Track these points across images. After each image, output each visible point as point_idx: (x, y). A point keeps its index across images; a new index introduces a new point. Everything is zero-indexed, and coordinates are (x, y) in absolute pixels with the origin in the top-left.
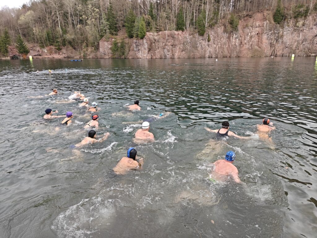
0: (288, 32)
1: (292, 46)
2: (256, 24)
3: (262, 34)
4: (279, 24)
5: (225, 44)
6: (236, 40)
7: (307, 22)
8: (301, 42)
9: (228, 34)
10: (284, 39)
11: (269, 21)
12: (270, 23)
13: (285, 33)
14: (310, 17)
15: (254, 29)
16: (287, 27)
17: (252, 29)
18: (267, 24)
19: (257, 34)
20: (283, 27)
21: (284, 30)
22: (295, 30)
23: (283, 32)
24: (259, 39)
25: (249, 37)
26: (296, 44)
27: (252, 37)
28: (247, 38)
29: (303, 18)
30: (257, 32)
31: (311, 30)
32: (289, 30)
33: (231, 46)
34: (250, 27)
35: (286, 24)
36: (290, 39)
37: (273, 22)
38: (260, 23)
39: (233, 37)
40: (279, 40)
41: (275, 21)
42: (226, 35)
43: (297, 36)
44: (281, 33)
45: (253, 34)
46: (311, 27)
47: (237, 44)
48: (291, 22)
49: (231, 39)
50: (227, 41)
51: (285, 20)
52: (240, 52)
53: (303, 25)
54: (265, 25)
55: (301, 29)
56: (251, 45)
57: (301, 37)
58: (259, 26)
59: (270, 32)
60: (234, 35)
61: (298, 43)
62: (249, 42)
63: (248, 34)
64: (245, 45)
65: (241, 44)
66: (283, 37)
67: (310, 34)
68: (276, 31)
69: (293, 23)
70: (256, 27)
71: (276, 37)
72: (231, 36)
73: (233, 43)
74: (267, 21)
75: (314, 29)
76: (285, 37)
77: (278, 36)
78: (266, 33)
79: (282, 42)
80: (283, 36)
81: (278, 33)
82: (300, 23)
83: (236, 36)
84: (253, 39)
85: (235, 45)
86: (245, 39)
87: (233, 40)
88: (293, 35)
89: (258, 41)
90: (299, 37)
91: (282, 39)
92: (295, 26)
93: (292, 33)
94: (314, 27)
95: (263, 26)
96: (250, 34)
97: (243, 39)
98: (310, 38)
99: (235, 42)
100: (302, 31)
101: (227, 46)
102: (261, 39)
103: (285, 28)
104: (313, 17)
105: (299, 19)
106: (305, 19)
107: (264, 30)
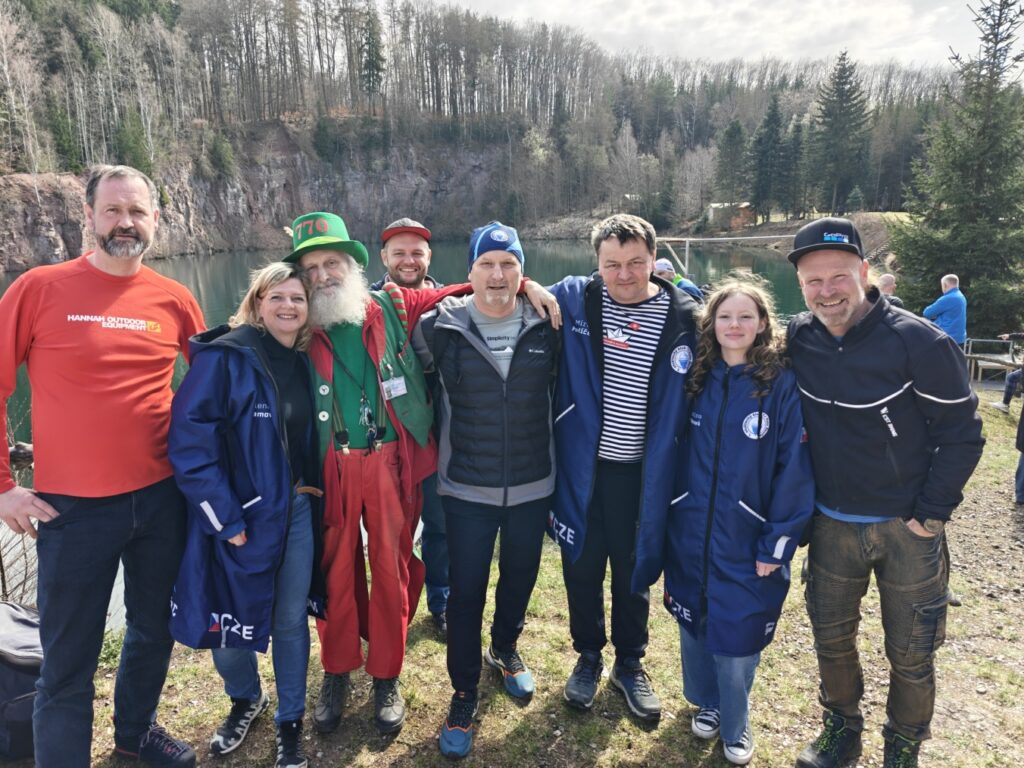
0: (356, 182)
1: (371, 218)
2: (274, 159)
3: (296, 185)
4: (329, 161)
5: (206, 211)
6: (237, 202)
7: (393, 162)
8: (388, 207)
9: (208, 185)
10: (349, 199)
11: (306, 153)
12: (311, 158)
13: (349, 185)
14: (395, 149)
15: (273, 171)
16: (350, 171)
17: (270, 172)
18: (303, 160)
19: (285, 185)
20: (341, 171)
21: (346, 177)
22: (369, 179)
23: (344, 184)
24: (292, 200)
25: (265, 194)
26: (378, 212)
27: (273, 192)
28: (262, 197)
29: (381, 150)
30: (284, 182)
31: (404, 181)
32: (356, 179)
33: (224, 219)
34: (263, 167)
35: (346, 162)
36: (363, 200)
37: (316, 157)
38: (284, 157)
39: (225, 192)
40: (339, 201)
41: (321, 153)
42: (202, 186)
43: (378, 194)
44: (339, 185)
45: (275, 184)
46: (402, 173)
47: (241, 212)
48: (357, 159)
49: (222, 198)
50: (209, 204)
51: (341, 152)
52: (254, 234)
53: (386, 167)
54: (299, 163)
55: (383, 177)
56: (277, 215)
57: (386, 196)
58: (284, 165)
59: (317, 183)
60: (227, 187)
61: (384, 210)
62: (270, 208)
63: (263, 186)
64: (261, 217)
65: (252, 212)
66: (346, 197)
67: (403, 189)
68: (328, 181)
69: (361, 160)
70: (278, 168)
71: (330, 196)
72: (221, 190)
73: (230, 211)
74: (303, 154)
75: (409, 178)
76: (351, 196)
77: (335, 192)
78: (307, 184)
79: (347, 207)
80: (347, 192)
81: (334, 186)
82: (378, 163)
83: (235, 190)
84: (278, 199)
85: (236, 214)
86: (256, 199)
87: (229, 202)
88: (370, 191)
89: (292, 205)
90: (381, 194)
91: (346, 201)
92: (368, 170)
93: (365, 186)
94: (408, 173)
95: (295, 166)
96: (268, 186)
97: (251, 197)
98: (406, 198)
99: (236, 207)
100: (386, 181)
101: (214, 218)
102: (298, 200)
103: (346, 173)
104: (400, 150)
105: (373, 153)
106: (386, 153)
107: (299, 177)
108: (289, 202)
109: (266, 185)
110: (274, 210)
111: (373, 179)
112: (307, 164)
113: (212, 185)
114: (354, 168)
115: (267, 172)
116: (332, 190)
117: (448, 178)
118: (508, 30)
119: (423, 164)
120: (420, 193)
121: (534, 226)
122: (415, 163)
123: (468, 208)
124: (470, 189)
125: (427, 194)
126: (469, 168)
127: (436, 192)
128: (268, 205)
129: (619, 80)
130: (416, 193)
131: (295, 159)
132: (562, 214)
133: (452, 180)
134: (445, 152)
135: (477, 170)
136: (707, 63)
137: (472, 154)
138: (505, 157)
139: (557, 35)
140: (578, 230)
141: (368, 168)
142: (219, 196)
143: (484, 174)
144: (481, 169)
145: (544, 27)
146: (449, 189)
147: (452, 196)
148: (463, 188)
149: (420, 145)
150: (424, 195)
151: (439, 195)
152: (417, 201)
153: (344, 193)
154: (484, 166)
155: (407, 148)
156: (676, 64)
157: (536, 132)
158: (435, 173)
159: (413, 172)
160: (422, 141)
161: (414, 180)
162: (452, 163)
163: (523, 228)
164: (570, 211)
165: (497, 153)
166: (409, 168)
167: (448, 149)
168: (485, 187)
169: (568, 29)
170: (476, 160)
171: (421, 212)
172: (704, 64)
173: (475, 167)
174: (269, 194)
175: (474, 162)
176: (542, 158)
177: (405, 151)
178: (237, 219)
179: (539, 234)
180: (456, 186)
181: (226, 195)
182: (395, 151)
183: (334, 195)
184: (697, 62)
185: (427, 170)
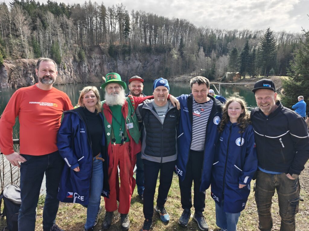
0: (120, 64)
1: (124, 74)
2: (97, 56)
3: (103, 64)
4: (113, 57)
5: (76, 71)
6: (85, 69)
7: (131, 58)
8: (130, 71)
9: (77, 63)
11: (106, 55)
12: (107, 56)
13: (118, 64)
14: (132, 54)
15: (96, 60)
17: (95, 60)
18: (105, 57)
19: (99, 64)
20: (116, 60)
21: (117, 62)
22: (124, 63)
23: (117, 64)
24: (101, 68)
25: (94, 66)
26: (127, 72)
27: (96, 66)
28: (92, 67)
29: (128, 54)
30: (99, 63)
31: (134, 64)
32: (121, 63)
33: (81, 74)
34: (93, 59)
35: (118, 58)
36: (122, 69)
38: (100, 56)
39: (82, 66)
40: (115, 69)
41: (110, 55)
42: (76, 64)
43: (127, 67)
44: (115, 64)
45: (97, 64)
46: (134, 61)
47: (86, 72)
48: (121, 57)
49: (81, 67)
50: (77, 69)
51: (116, 55)
52: (90, 78)
53: (129, 59)
54: (104, 58)
55: (128, 62)
56: (97, 73)
57: (129, 68)
58: (99, 58)
59: (109, 63)
60: (83, 64)
61: (128, 72)
63: (93, 64)
64: (92, 73)
65: (89, 72)
66: (117, 68)
67: (134, 66)
68: (112, 63)
69: (122, 57)
70: (98, 59)
71: (113, 67)
72: (81, 65)
73: (83, 71)
74: (105, 55)
75: (136, 63)
76: (119, 67)
77: (114, 66)
78: (106, 64)
79: (117, 71)
81: (114, 64)
82: (127, 58)
83: (85, 65)
84: (97, 68)
85: (85, 72)
86: (91, 68)
87: (83, 69)
88: (124, 66)
89: (101, 70)
90: (128, 67)
91: (117, 69)
92: (124, 60)
93: (123, 65)
94: (136, 61)
95: (103, 58)
96: (95, 64)
97: (89, 67)
98: (135, 69)
99: (85, 70)
100: (129, 63)
101: (78, 73)
102: (103, 68)
103: (118, 61)
104: (134, 54)
105: (126, 55)
106: (129, 55)
107: (104, 62)
108: (100, 69)
109: (94, 64)
110: (96, 71)
111: (125, 62)
112: (106, 58)
113: (78, 64)
114: (120, 59)
115: (94, 60)
116: (113, 66)
117: (147, 63)
118: (167, 20)
119: (140, 58)
120: (139, 67)
121: (173, 78)
122: (138, 58)
123: (153, 72)
124: (154, 66)
125: (141, 67)
126: (154, 60)
127: (144, 67)
128: (94, 70)
129: (200, 35)
130: (138, 67)
131: (103, 57)
132: (181, 74)
133: (149, 64)
134: (147, 55)
135: (156, 61)
136: (227, 30)
137: (155, 56)
138: (165, 57)
139: (181, 21)
140: (186, 79)
141: (124, 59)
142: (80, 67)
143: (158, 62)
144: (158, 60)
145: (178, 19)
146: (148, 66)
147: (148, 68)
148: (152, 66)
149: (140, 53)
150: (140, 68)
151: (145, 68)
152: (138, 69)
153: (117, 67)
154: (158, 59)
155: (136, 54)
156: (217, 31)
157: (174, 50)
158: (144, 61)
159: (137, 61)
160: (140, 52)
161: (137, 63)
162: (149, 58)
163: (169, 78)
164: (184, 73)
165: (163, 56)
166: (136, 60)
167: (148, 54)
168: (159, 66)
169: (185, 20)
170: (156, 58)
171: (139, 73)
172: (226, 31)
173: (156, 60)
174: (95, 67)
175: (155, 58)
176: (176, 58)
177: (135, 55)
178: (85, 73)
179: (174, 80)
180: (150, 65)
181: (82, 67)
182: (132, 55)
183: (114, 67)
184: (224, 30)
185: (142, 61)
